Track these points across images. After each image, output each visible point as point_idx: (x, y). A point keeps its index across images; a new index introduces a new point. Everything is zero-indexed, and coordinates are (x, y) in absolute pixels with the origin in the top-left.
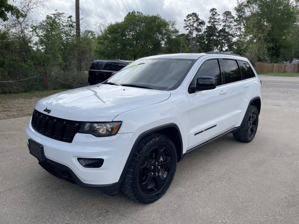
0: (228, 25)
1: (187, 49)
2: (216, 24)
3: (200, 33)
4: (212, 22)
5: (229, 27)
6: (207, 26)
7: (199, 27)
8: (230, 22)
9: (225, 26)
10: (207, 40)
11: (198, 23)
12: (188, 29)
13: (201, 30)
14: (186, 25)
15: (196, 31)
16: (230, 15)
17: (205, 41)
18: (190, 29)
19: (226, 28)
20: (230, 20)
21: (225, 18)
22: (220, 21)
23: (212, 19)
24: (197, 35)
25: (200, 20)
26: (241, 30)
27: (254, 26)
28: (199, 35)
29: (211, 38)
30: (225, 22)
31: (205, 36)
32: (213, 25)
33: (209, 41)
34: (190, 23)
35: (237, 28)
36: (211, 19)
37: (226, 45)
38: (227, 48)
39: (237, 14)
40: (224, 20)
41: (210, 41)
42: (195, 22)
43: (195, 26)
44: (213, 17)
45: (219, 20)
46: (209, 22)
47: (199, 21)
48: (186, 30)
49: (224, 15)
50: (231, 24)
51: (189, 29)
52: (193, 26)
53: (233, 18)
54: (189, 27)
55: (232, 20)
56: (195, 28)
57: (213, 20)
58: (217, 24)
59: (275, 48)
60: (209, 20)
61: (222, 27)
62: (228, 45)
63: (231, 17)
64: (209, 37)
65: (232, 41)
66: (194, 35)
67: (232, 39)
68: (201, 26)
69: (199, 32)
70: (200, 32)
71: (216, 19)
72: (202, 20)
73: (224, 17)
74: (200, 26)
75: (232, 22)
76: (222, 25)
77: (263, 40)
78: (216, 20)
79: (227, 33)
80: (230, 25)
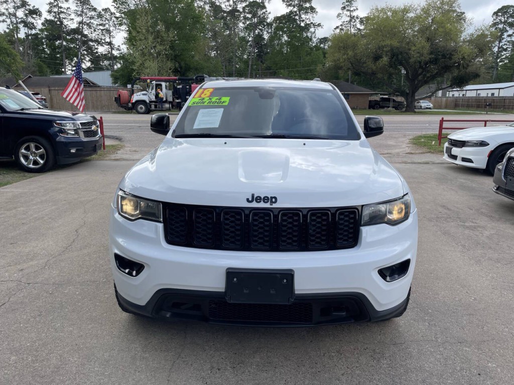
0: (88, 22)
2: (63, 18)
3: (34, 32)
4: (55, 12)
5: (89, 25)
6: (45, 18)
7: (30, 20)
8: (90, 18)
9: (81, 23)
10: (49, 46)
11: (27, 12)
12: (4, 21)
13: (34, 25)
15: (23, 26)
16: (88, 4)
17: (44, 48)
18: (9, 21)
19: (85, 27)
20: (90, 14)
21: (80, 9)
22: (70, 13)
23: (55, 6)
24: (27, 35)
25: (29, 5)
26: (110, 33)
27: (148, 31)
28: (31, 35)
29: (57, 43)
30: (81, 15)
31: (42, 38)
32: (57, 18)
33: (53, 48)
34: (7, 9)
35: (103, 30)
36: (51, 7)
37: (88, 59)
38: (89, 64)
39: (115, 5)
40: (79, 13)
41: (55, 49)
42: (18, 7)
43: (20, 17)
44: (55, 4)
45: (69, 10)
46: (50, 12)
47: (28, 7)
49: (77, 3)
50: (92, 21)
51: (6, 21)
52: (15, 15)
53: (95, 11)
54: (7, 16)
55: (93, 13)
56: (20, 20)
57: (56, 10)
58: (65, 18)
59: (179, 69)
60: (47, 7)
61: (77, 25)
62: (91, 59)
63: (90, 9)
64: (53, 40)
65: (97, 52)
67: (97, 49)
68: (33, 18)
69: (31, 29)
70: (33, 30)
71: (61, 8)
72: (34, 6)
73: (76, 6)
75: (93, 18)
77: (164, 56)
78: (62, 10)
79: (86, 36)
80: (90, 22)
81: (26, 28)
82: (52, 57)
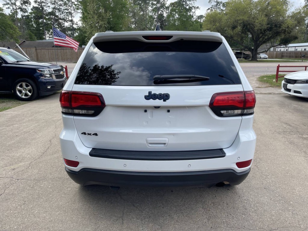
0: (58, 8)
1: (19, 32)
2: (44, 6)
3: (26, 14)
4: (39, 2)
5: (59, 10)
6: (33, 6)
7: (24, 7)
8: (60, 5)
9: (54, 8)
10: (36, 23)
11: (22, 2)
12: (9, 8)
13: (26, 10)
14: (5, 3)
15: (20, 11)
17: (32, 24)
18: (11, 8)
19: (57, 11)
20: (60, 3)
22: (48, 3)
24: (23, 16)
27: (94, 13)
28: (25, 16)
29: (40, 21)
30: (54, 4)
31: (32, 18)
32: (40, 6)
33: (38, 24)
35: (67, 12)
40: (53, 2)
41: (39, 24)
43: (18, 5)
46: (35, 2)
48: (6, 8)
50: (61, 7)
52: (15, 4)
54: (10, 5)
56: (18, 7)
61: (52, 10)
62: (60, 30)
64: (38, 19)
65: (64, 26)
66: (19, 16)
67: (64, 24)
69: (25, 12)
74: (25, 5)
75: (62, 5)
76: (50, 7)
77: (104, 28)
79: (57, 16)
81: (22, 12)
82: (38, 29)
